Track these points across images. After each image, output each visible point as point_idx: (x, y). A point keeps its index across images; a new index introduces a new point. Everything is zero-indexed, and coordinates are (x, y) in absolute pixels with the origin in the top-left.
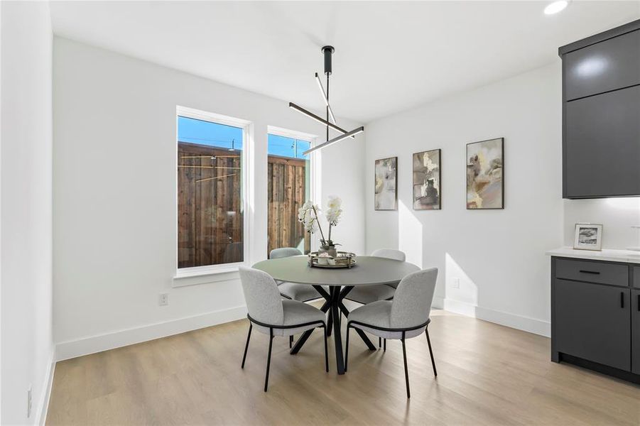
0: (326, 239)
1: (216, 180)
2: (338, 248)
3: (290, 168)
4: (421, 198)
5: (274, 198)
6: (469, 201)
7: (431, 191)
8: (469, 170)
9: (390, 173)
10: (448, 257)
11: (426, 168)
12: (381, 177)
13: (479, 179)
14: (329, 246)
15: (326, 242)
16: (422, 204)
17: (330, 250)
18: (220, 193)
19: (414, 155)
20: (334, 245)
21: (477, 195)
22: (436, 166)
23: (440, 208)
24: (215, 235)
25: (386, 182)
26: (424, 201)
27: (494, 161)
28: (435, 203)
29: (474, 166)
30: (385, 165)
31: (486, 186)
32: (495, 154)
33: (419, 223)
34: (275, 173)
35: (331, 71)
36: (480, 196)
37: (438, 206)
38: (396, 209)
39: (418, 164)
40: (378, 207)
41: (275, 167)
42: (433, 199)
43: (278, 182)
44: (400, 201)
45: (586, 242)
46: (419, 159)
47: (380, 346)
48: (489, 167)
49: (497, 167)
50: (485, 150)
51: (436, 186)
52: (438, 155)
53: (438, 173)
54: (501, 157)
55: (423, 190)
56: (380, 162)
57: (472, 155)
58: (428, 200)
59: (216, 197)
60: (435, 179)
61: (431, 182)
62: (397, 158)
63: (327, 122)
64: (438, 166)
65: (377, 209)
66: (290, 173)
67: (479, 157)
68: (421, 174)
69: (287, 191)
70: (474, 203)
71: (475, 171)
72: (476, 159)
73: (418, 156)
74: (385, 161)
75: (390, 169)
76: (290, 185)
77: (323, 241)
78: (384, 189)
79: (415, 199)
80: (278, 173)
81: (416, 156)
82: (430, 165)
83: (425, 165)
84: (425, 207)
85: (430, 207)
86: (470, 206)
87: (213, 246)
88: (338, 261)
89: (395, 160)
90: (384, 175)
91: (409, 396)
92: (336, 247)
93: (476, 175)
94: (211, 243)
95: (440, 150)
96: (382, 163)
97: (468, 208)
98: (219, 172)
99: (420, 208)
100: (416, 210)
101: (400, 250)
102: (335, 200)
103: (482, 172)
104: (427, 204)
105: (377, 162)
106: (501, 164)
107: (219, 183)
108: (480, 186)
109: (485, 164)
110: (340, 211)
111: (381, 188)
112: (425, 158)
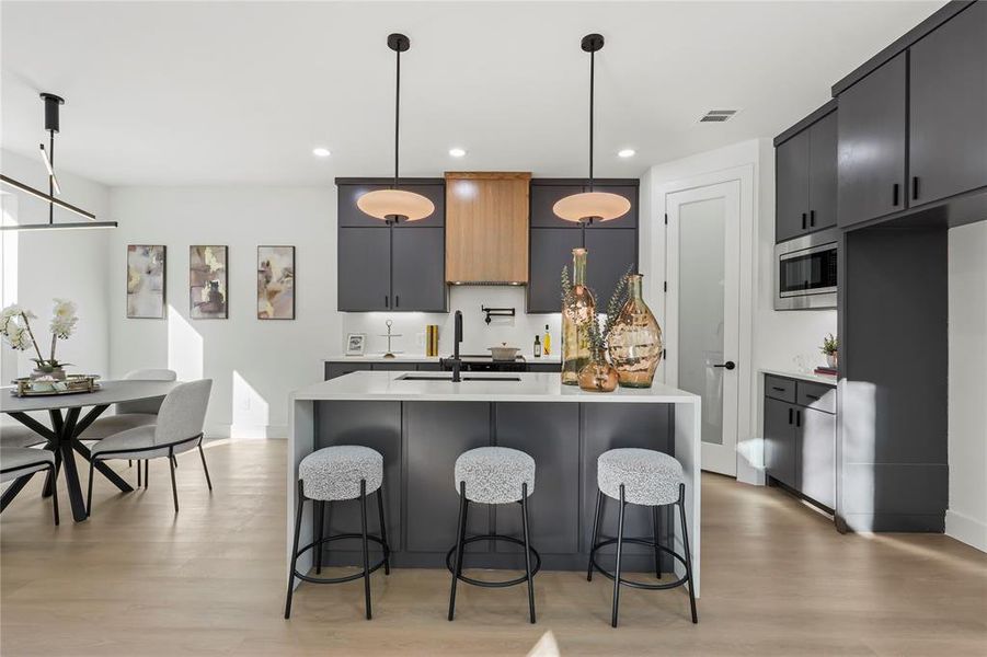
0: (46, 357)
2: (68, 371)
4: (201, 304)
6: (261, 310)
7: (215, 296)
8: (260, 275)
9: (152, 267)
10: (236, 376)
11: (209, 267)
12: (138, 270)
13: (271, 286)
14: (53, 367)
15: (46, 363)
16: (202, 311)
17: (55, 373)
19: (191, 247)
20: (60, 366)
21: (269, 305)
22: (222, 266)
23: (227, 317)
25: (147, 278)
26: (206, 308)
27: (286, 269)
28: (220, 311)
29: (265, 271)
30: (146, 253)
31: (277, 295)
32: (287, 262)
33: (197, 334)
35: (57, 130)
36: (272, 305)
37: (224, 315)
38: (165, 317)
39: (197, 260)
40: (133, 313)
42: (218, 305)
44: (170, 308)
45: (355, 349)
46: (199, 254)
47: (139, 485)
48: (280, 275)
49: (288, 276)
50: (277, 256)
51: (221, 290)
52: (224, 253)
53: (224, 275)
54: (291, 266)
55: (204, 294)
56: (138, 249)
57: (264, 259)
60: (220, 281)
61: (215, 285)
62: (165, 247)
63: (50, 197)
64: (224, 266)
65: (132, 315)
67: (271, 263)
68: (200, 274)
70: (265, 312)
71: (266, 277)
72: (268, 264)
73: (198, 250)
74: (147, 249)
75: (154, 262)
77: (40, 362)
78: (144, 288)
79: (193, 305)
81: (195, 250)
82: (215, 264)
83: (207, 262)
84: (206, 315)
85: (211, 315)
86: (261, 316)
88: (70, 386)
89: (162, 249)
90: (144, 268)
91: (177, 510)
92: (64, 368)
93: (268, 282)
95: (227, 248)
96: (139, 251)
97: (259, 318)
99: (200, 315)
100: (195, 319)
101: (169, 368)
102: (65, 304)
103: (274, 280)
104: (210, 312)
105: (132, 248)
106: (292, 273)
108: (272, 294)
109: (277, 271)
110: (76, 319)
111: (139, 285)
112: (208, 253)
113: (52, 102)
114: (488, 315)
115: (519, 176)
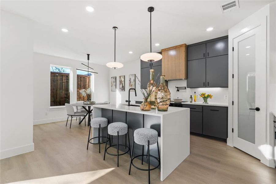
1: (63, 82)
3: (87, 78)
4: (121, 88)
5: (82, 87)
7: (123, 86)
8: (129, 81)
11: (122, 80)
14: (89, 100)
16: (121, 90)
18: (64, 86)
22: (124, 80)
24: (62, 99)
25: (114, 83)
28: (123, 90)
32: (134, 78)
33: (120, 94)
34: (82, 80)
35: (89, 60)
37: (124, 90)
38: (116, 91)
39: (120, 79)
41: (82, 78)
43: (83, 83)
44: (117, 89)
49: (134, 81)
50: (132, 77)
51: (124, 85)
52: (124, 77)
55: (121, 86)
57: (130, 78)
58: (122, 89)
59: (62, 87)
60: (123, 83)
61: (123, 84)
65: (112, 91)
66: (87, 80)
68: (121, 82)
69: (86, 85)
73: (120, 77)
75: (115, 80)
76: (87, 83)
78: (113, 85)
80: (83, 80)
82: (123, 80)
87: (61, 102)
88: (90, 103)
89: (116, 77)
90: (113, 81)
93: (131, 83)
94: (61, 101)
96: (113, 78)
98: (64, 79)
104: (122, 90)
105: (112, 78)
107: (63, 83)
108: (131, 85)
109: (132, 80)
112: (122, 77)
113: (88, 55)
114: (178, 89)
115: (181, 46)
